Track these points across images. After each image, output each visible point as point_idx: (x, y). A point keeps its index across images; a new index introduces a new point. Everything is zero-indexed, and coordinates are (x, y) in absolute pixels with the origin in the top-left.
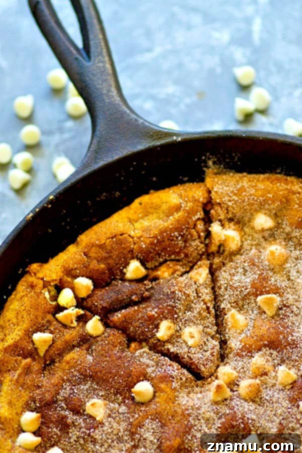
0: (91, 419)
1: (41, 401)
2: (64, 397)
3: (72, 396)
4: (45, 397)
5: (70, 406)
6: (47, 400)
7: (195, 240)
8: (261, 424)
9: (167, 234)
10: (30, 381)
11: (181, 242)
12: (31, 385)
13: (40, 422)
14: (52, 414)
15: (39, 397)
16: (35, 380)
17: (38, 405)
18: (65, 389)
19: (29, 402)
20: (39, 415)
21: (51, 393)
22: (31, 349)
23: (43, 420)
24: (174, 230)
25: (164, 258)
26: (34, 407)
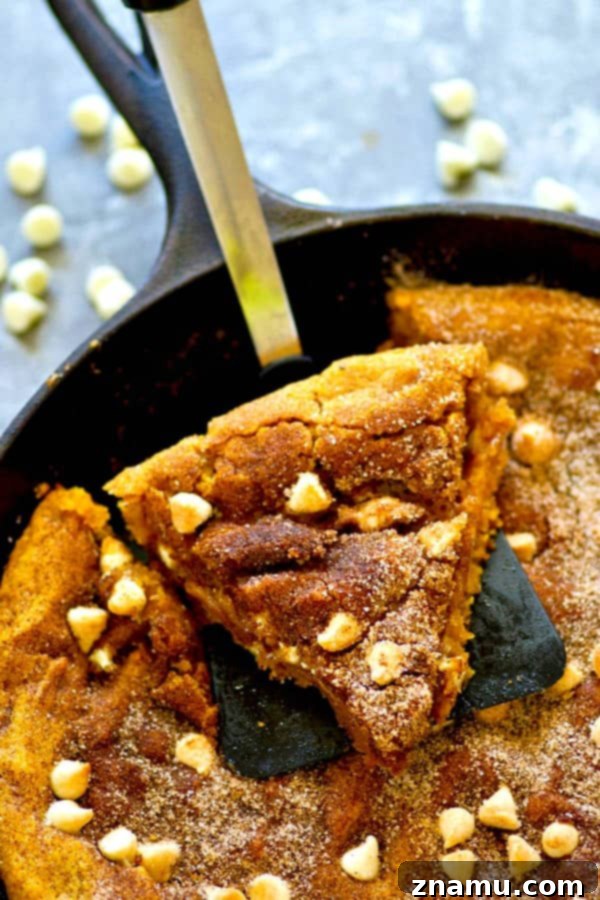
0: (186, 771)
1: (88, 740)
2: (132, 730)
3: (148, 728)
4: (95, 731)
5: (144, 749)
6: (100, 737)
7: (440, 448)
8: (518, 769)
9: (383, 421)
10: (66, 700)
11: (411, 447)
12: (69, 709)
13: (89, 780)
14: (112, 764)
15: (85, 732)
16: (75, 698)
17: (83, 747)
18: (134, 715)
19: (67, 741)
20: (87, 765)
21: (108, 723)
22: (66, 639)
23: (94, 776)
24: (398, 414)
25: (372, 472)
26: (77, 750)
